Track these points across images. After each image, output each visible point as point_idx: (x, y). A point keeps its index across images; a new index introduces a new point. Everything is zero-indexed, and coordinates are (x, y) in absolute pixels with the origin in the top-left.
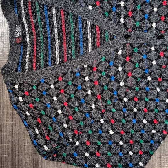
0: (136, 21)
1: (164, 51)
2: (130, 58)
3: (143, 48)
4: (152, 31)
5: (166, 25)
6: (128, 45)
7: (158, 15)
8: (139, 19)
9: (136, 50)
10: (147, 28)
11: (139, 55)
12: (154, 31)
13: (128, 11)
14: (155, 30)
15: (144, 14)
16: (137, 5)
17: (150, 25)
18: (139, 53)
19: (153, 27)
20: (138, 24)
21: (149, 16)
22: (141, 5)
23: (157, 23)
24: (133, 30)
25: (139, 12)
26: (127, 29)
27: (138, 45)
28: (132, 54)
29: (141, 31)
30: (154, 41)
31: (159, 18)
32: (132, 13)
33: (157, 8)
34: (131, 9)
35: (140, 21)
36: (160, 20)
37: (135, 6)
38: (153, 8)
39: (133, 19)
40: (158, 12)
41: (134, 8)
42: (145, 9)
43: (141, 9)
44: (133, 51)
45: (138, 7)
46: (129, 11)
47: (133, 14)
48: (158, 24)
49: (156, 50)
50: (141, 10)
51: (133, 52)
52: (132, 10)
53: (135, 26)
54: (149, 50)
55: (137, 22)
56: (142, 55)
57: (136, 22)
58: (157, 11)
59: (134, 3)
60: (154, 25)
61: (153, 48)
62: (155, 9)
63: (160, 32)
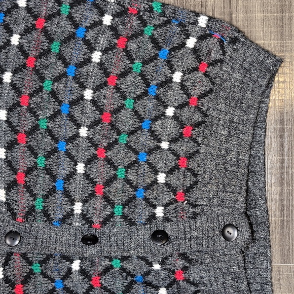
0: (34, 196)
1: (100, 275)
2: (25, 288)
3: (51, 263)
4: (70, 224)
5: (105, 208)
6: (16, 257)
7: (87, 182)
8: (42, 192)
9: (37, 268)
10: (61, 217)
11: (46, 279)
12: (77, 224)
13: (15, 171)
14: (79, 222)
15: (54, 178)
16: (36, 158)
17: (68, 208)
18: (44, 274)
19: (75, 212)
20: (39, 205)
21: (65, 183)
22: (47, 157)
23: (85, 202)
24: (27, 221)
25: (42, 175)
26: (14, 216)
27: (41, 258)
28: (30, 278)
29: (46, 221)
30: (78, 247)
31: (91, 189)
32: (26, 176)
33: (84, 165)
34: (22, 167)
35: (46, 197)
36: (92, 195)
37: (31, 159)
38: (76, 165)
39: (27, 191)
40: (86, 175)
41: (29, 163)
42: (55, 167)
43: (46, 165)
44: (31, 270)
45: (38, 161)
46: (19, 171)
47: (28, 180)
48: (87, 205)
49: (82, 272)
50: (48, 171)
51: (31, 272)
52: (26, 169)
53: (32, 210)
54: (66, 270)
55: (38, 200)
56: (53, 280)
57: (34, 200)
58: (84, 172)
59: (29, 153)
60: (78, 208)
61: (76, 266)
62: (81, 168)
63: (90, 226)
